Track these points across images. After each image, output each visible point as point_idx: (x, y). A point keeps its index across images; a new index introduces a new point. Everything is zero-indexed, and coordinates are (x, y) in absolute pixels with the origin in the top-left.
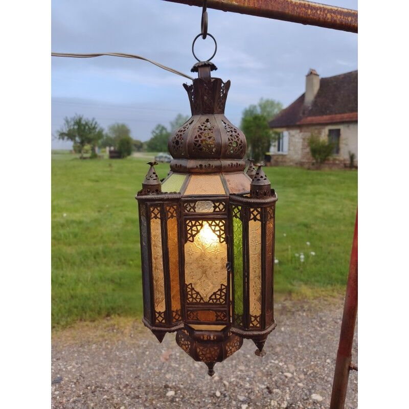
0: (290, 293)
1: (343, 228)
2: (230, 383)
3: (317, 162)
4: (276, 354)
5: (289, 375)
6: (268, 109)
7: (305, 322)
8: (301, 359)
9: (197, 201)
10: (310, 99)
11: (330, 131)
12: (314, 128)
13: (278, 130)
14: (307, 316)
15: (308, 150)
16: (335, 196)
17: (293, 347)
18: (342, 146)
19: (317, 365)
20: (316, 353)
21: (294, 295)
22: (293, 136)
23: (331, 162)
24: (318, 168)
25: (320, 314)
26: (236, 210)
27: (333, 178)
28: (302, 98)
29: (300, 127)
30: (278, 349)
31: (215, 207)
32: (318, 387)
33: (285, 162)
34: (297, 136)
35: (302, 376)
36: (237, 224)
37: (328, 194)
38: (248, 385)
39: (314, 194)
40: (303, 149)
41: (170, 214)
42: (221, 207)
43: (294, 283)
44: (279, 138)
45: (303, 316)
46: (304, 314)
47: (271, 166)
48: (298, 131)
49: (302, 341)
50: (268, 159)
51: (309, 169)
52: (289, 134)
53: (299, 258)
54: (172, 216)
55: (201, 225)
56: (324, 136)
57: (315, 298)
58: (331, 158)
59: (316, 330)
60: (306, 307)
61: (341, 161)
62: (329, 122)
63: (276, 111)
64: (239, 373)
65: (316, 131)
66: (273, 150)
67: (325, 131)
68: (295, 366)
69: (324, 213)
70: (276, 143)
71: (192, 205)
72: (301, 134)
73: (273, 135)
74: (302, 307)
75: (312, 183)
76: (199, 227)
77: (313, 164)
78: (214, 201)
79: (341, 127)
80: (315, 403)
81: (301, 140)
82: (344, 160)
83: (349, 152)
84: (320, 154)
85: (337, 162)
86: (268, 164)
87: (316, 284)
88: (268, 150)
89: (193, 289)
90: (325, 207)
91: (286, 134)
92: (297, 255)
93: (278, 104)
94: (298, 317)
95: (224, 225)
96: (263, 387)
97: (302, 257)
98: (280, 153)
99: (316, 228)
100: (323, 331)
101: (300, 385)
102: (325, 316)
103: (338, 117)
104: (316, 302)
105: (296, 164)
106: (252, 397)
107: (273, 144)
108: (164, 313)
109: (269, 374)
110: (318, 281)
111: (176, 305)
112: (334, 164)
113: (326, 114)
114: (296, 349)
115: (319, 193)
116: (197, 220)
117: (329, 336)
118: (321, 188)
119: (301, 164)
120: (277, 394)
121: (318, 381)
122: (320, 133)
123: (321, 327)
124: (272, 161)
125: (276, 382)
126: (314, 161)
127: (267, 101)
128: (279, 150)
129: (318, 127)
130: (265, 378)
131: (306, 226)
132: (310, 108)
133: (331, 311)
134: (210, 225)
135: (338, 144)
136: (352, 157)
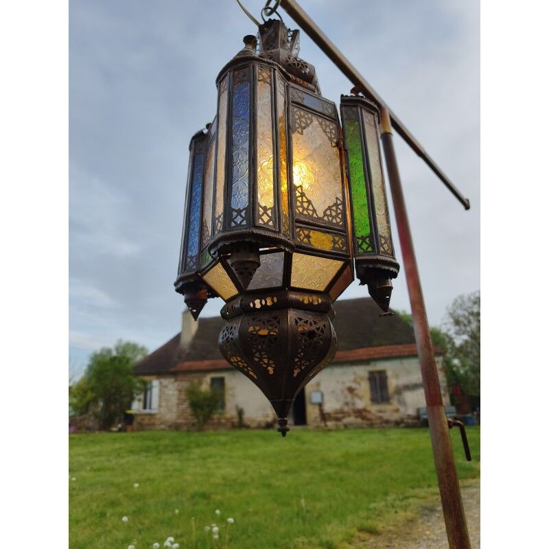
1: (254, 492)
3: (198, 422)
6: (129, 355)
10: (187, 339)
11: (213, 380)
12: (193, 375)
13: (146, 378)
15: (186, 405)
16: (231, 457)
18: (228, 398)
22: (166, 387)
24: (200, 430)
27: (222, 438)
28: (177, 339)
29: (174, 374)
33: (154, 424)
34: (171, 386)
37: (222, 457)
39: (204, 459)
40: (178, 405)
44: (146, 389)
47: (133, 430)
48: (172, 380)
50: (129, 419)
52: (161, 383)
56: (205, 387)
58: (216, 416)
61: (228, 420)
62: (211, 368)
63: (139, 358)
65: (196, 381)
66: (136, 407)
67: (208, 379)
69: (224, 478)
70: (142, 397)
72: (176, 384)
73: (138, 385)
75: (198, 446)
77: (194, 424)
79: (226, 375)
81: (176, 393)
82: (232, 418)
83: (237, 407)
84: (202, 410)
85: (223, 421)
86: (129, 428)
88: (129, 407)
89: (303, 194)
90: (222, 472)
91: (156, 383)
93: (143, 349)
97: (215, 529)
98: (147, 411)
99: (219, 497)
105: (170, 426)
107: (138, 397)
112: (219, 424)
113: (208, 359)
115: (210, 456)
118: (212, 450)
119: (176, 427)
122: (200, 383)
124: (135, 423)
126: (196, 421)
127: (128, 344)
128: (145, 407)
129: (198, 375)
131: (205, 496)
132: (188, 351)
135: (223, 395)
136: (240, 413)
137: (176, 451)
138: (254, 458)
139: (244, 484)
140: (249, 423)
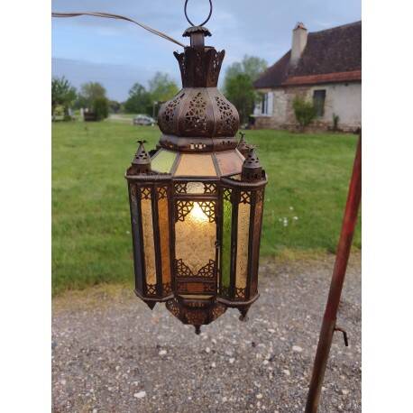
0: (273, 256)
1: (325, 192)
2: (218, 340)
3: (301, 125)
4: (261, 313)
5: (273, 331)
6: (253, 68)
7: (287, 283)
8: (284, 317)
9: (188, 182)
10: (296, 56)
11: (316, 92)
12: (299, 88)
13: (263, 91)
14: (290, 277)
15: (292, 112)
16: (318, 159)
17: (277, 306)
18: (326, 108)
19: (298, 321)
20: (297, 310)
21: (277, 258)
22: (278, 97)
23: (315, 125)
24: (302, 131)
25: (302, 275)
26: (227, 193)
27: (316, 141)
28: (289, 54)
29: (285, 88)
30: (263, 309)
31: (206, 188)
32: (299, 340)
33: (269, 124)
34: (282, 97)
35: (284, 332)
36: (227, 206)
37: (311, 158)
38: (234, 342)
39: (298, 159)
40: (288, 111)
41: (160, 195)
42: (212, 188)
43: (278, 246)
44: (263, 99)
45: (285, 278)
46: (287, 276)
47: (255, 128)
48: (283, 92)
49: (285, 300)
50: (252, 121)
51: (293, 132)
52: (274, 95)
53: (282, 222)
54: (163, 197)
55: (192, 205)
56: (309, 98)
57: (297, 260)
58: (315, 121)
59: (297, 290)
60: (289, 269)
61: (325, 124)
62: (314, 82)
63: (261, 70)
64: (226, 332)
65: (301, 92)
66: (257, 112)
67: (311, 92)
68: (278, 322)
69: (307, 178)
70: (261, 105)
71: (183, 186)
72: (286, 95)
73: (257, 96)
74: (285, 269)
75: (296, 147)
76: (190, 208)
77: (297, 127)
78: (205, 183)
79: (327, 88)
80: (295, 353)
81: (286, 102)
82: (328, 123)
83: (334, 115)
84: (304, 117)
85: (321, 125)
86: (252, 127)
87: (298, 247)
88: (252, 113)
89: (182, 264)
90: (307, 171)
91: (270, 94)
92: (280, 220)
93: (263, 61)
94: (281, 279)
95: (215, 206)
96: (249, 342)
97: (285, 221)
98: (265, 115)
99: (299, 192)
100: (304, 291)
101: (283, 339)
102: (306, 276)
103: (324, 77)
104: (298, 264)
105: (281, 126)
106: (239, 352)
107: (258, 105)
108: (156, 285)
109: (254, 331)
110: (299, 245)
111: (166, 279)
112: (318, 127)
113: (312, 74)
114: (279, 308)
115: (303, 157)
116: (188, 200)
117: (309, 295)
118: (306, 152)
119: (285, 127)
120: (261, 348)
121: (299, 334)
122: (305, 94)
123: (303, 287)
124: (256, 123)
125: (261, 337)
126: (299, 124)
127: (252, 58)
128: (263, 112)
129: (303, 88)
130: (250, 335)
131: (289, 190)
132: (296, 67)
133: (311, 272)
134: (201, 206)
135: (323, 106)
136: (336, 120)
137: (281, 150)
138: (334, 163)
139: (319, 185)
140: (341, 128)
